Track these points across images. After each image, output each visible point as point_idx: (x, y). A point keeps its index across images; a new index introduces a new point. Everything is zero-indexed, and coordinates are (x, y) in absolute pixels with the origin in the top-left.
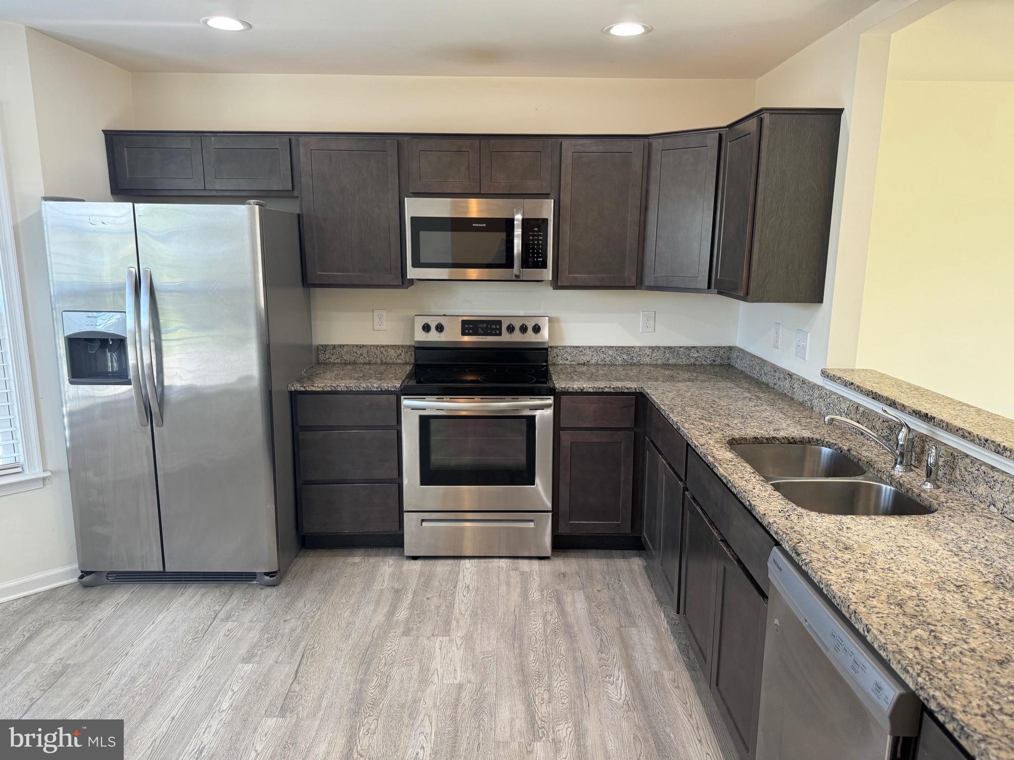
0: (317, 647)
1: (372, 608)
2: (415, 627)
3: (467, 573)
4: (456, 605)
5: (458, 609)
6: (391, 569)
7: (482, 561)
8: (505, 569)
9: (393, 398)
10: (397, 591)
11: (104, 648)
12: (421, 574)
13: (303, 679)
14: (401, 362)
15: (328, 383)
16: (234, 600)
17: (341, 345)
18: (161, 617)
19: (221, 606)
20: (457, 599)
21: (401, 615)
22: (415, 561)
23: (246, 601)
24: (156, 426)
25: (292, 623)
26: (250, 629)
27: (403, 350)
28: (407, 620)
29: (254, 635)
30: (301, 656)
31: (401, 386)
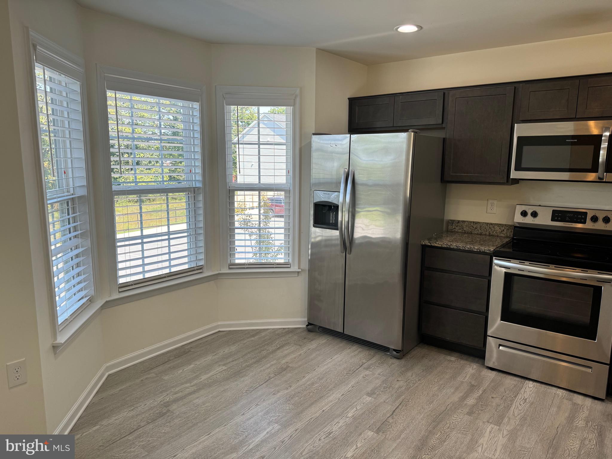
0: (410, 402)
1: (452, 391)
2: (477, 412)
3: (528, 390)
4: (512, 409)
5: (512, 411)
6: (474, 371)
7: (543, 386)
8: (560, 397)
9: (488, 257)
10: (473, 386)
11: (306, 363)
12: (493, 381)
13: (396, 417)
14: (503, 236)
15: (446, 243)
16: (374, 360)
17: (463, 221)
18: (336, 356)
19: (366, 361)
20: (514, 405)
21: (470, 402)
22: (492, 371)
23: (380, 362)
24: (348, 254)
25: (401, 383)
26: (377, 378)
27: (506, 227)
28: (473, 406)
29: (378, 382)
30: (400, 403)
31: (494, 250)
